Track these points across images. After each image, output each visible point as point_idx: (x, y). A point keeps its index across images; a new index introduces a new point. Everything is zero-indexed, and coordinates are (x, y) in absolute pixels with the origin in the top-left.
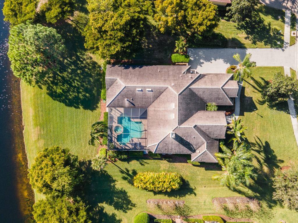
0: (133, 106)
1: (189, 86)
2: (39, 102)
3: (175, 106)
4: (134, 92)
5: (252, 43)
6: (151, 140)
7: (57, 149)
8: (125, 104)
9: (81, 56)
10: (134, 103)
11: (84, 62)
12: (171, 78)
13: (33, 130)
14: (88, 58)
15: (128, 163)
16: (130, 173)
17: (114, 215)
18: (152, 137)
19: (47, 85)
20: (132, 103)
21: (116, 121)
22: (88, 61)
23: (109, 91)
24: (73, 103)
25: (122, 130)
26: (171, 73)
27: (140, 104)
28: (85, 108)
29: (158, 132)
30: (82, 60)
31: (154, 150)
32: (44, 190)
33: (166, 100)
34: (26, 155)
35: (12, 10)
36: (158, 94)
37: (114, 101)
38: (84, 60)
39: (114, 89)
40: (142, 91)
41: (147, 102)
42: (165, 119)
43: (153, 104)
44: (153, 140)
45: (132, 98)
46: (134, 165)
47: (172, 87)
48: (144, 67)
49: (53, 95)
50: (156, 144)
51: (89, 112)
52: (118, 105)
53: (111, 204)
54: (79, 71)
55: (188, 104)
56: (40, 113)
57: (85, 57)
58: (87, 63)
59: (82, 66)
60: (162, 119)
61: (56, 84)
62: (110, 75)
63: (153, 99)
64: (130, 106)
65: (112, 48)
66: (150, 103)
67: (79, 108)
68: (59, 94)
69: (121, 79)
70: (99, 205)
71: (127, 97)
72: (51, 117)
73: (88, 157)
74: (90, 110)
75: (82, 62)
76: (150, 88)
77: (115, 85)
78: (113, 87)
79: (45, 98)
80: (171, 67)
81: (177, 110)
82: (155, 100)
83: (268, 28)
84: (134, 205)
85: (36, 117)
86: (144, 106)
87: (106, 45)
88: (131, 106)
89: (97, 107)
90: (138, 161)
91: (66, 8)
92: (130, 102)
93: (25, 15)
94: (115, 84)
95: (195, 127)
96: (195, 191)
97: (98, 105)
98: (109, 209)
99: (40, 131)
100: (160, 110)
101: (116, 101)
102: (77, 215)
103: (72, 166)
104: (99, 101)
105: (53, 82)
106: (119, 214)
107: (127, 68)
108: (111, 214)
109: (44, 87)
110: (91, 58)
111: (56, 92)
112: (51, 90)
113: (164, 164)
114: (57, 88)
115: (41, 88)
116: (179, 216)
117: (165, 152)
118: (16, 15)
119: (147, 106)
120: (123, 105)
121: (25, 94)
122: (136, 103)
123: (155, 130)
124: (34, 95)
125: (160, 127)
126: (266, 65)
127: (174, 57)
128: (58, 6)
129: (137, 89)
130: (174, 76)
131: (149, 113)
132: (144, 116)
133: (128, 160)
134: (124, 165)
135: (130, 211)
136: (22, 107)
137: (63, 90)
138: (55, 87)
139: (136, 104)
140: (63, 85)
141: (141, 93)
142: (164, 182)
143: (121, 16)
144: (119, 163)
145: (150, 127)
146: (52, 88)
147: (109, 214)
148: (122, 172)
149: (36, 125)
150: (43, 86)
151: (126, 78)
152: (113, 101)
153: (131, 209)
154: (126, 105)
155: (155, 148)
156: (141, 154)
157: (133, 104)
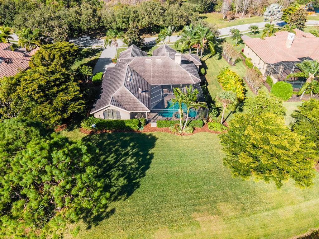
3: (149, 58)
4: (132, 84)
6: (186, 81)
8: (146, 96)
18: (183, 79)
27: (147, 87)
29: (177, 74)
31: (197, 79)
33: (142, 67)
40: (130, 79)
42: (162, 67)
43: (145, 79)
44: (186, 78)
50: (190, 76)
60: (163, 70)
64: (148, 93)
66: (145, 82)
71: (138, 91)
76: (128, 73)
77: (121, 99)
89: (150, 135)
92: (143, 92)
97: (148, 134)
104: (141, 133)
111: (123, 187)
112: (119, 194)
120: (148, 98)
123: (176, 77)
129: (128, 81)
137: (120, 176)
138: (113, 189)
141: (133, 80)
152: (142, 102)
154: (148, 96)
155: (195, 78)
157: (146, 91)
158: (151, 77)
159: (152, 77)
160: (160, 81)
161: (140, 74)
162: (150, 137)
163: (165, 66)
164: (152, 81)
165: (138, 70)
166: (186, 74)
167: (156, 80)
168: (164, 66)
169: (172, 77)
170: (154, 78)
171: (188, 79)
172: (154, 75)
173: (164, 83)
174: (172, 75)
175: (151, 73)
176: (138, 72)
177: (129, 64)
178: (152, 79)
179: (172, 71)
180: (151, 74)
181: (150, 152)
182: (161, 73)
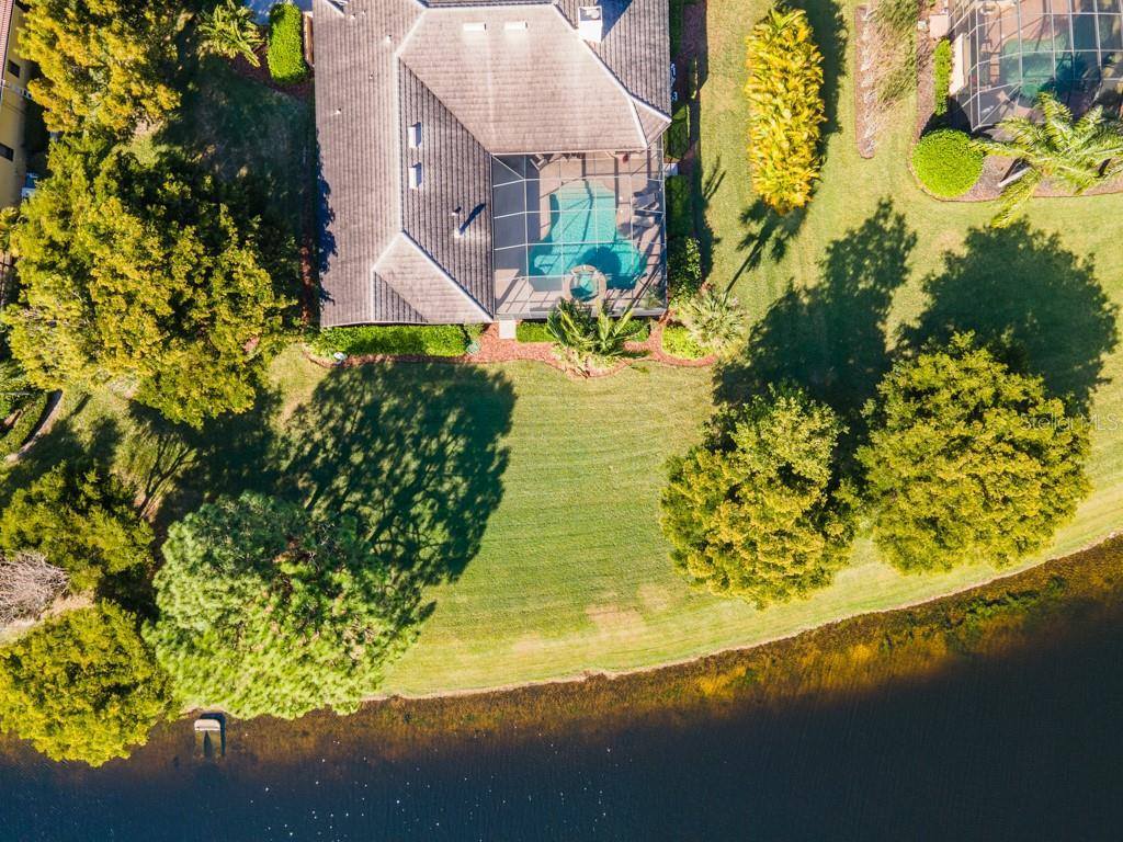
0: (483, 212)
2: (488, 614)
3: (474, 20)
4: (426, 201)
6: (617, 133)
7: (670, 502)
8: (478, 243)
9: (293, 452)
10: (472, 208)
11: (317, 436)
12: (362, 56)
13: (604, 636)
14: (302, 422)
15: (718, 241)
16: (756, 228)
17: (932, 286)
18: (606, 126)
19: (419, 584)
20: (472, 216)
22: (312, 420)
23: (426, 310)
26: (344, 61)
27: (477, 181)
28: (505, 427)
29: (585, 99)
30: (308, 448)
31: (657, 118)
32: (835, 529)
33: (453, 69)
34: (706, 661)
35: (100, 705)
36: (427, 104)
37: (468, 287)
38: (307, 437)
39: (419, 287)
40: (418, 167)
41: (465, 155)
42: (529, 67)
43: (470, 126)
44: (617, 121)
45: (450, 210)
46: (724, 215)
47: (396, 40)
48: (326, 175)
49: (455, 560)
50: (632, 108)
52: (484, 271)
53: (885, 301)
54: (357, 458)
56: (532, 606)
57: (296, 435)
58: (321, 425)
59: (335, 445)
60: (531, 83)
61: (413, 547)
62: (359, 303)
63: (453, 126)
64: (483, 223)
65: (245, 285)
66: (471, 143)
67: (505, 453)
68: (450, 534)
69: (371, 256)
70: (891, 345)
71: (450, 231)
72: (546, 562)
73: (699, 400)
74: (510, 406)
75: (317, 447)
76: (404, 130)
77: (402, 284)
78: (411, 289)
79: (468, 592)
80: (321, 67)
81: (489, 13)
82: (454, 120)
84: (885, 207)
85: (547, 623)
86: (482, 166)
87: (235, 310)
88: (483, 218)
89: (499, 376)
90: (711, 202)
92: (467, 223)
93: (119, 649)
94: (395, 285)
97: (492, 371)
98: (907, 305)
99: (606, 603)
100: (494, 96)
101: (468, 278)
104: (474, 368)
105: (406, 563)
106: (925, 263)
107: (329, 244)
108: (927, 298)
109: (428, 594)
110: (300, 410)
111: (445, 547)
112: (438, 567)
113: (714, 96)
114: (427, 544)
115: (431, 607)
118: (123, 691)
119: (482, 157)
120: (484, 252)
121: (455, 675)
122: (471, 197)
123: (579, 115)
124: (459, 635)
125: (564, 91)
127: (282, 64)
128: (80, 521)
129: (412, 184)
130: (356, 44)
131: (512, 148)
132: (525, 165)
133: (707, 242)
134: (728, 258)
135: (907, 221)
136: (510, 687)
137: (436, 518)
138: (424, 553)
139: (477, 200)
140: (414, 519)
141: (427, 171)
145: (567, 140)
146: (426, 563)
147: (925, 304)
148: (754, 261)
149: (582, 621)
150: (424, 603)
151: (369, 239)
152: (466, 291)
153: (900, 219)
154: (483, 237)
155: (651, 116)
156: (676, 185)
157: (478, 210)
158: (488, 115)
159: (492, 118)
160: (524, 138)
161: (450, 104)
162: (497, 385)
163: (539, 58)
164: (494, 137)
165: (437, 84)
166: (617, 101)
167: (509, 131)
168: (536, 60)
169: (566, 116)
170: (501, 124)
171: (623, 126)
172: (499, 106)
173: (536, 143)
174: (566, 104)
175: (491, 100)
176: (436, 91)
177: (400, 52)
178: (492, 125)
179: (565, 88)
180: (487, 103)
181: (500, 447)
182: (524, 96)
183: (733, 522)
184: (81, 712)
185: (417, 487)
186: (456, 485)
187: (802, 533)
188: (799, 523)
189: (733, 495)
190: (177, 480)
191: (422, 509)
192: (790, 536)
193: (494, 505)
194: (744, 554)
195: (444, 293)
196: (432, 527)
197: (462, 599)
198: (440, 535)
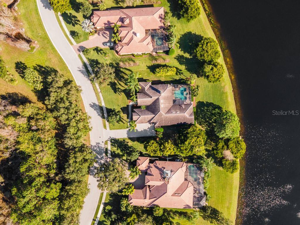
1: (155, 116)
2: (226, 104)
3: (161, 106)
4: (180, 111)
5: (125, 140)
7: (213, 82)
9: (207, 128)
11: (205, 125)
12: (163, 119)
13: (228, 90)
14: (204, 127)
15: (180, 78)
16: (178, 74)
17: (185, 53)
18: (170, 91)
19: (223, 112)
21: (187, 98)
22: (203, 125)
23: (192, 111)
24: (209, 104)
25: (184, 94)
26: (164, 122)
27: (177, 106)
28: (203, 102)
29: (168, 94)
30: (207, 126)
31: (168, 86)
32: (216, 64)
34: (230, 78)
35: (239, 144)
36: (169, 111)
38: (206, 126)
39: (190, 112)
40: (177, 112)
43: (171, 107)
45: (181, 109)
46: (177, 78)
47: (163, 115)
48: (176, 123)
49: (220, 108)
50: (168, 88)
51: (201, 101)
52: (187, 105)
53: (186, 57)
54: (208, 120)
55: (155, 107)
56: (225, 99)
57: (205, 127)
58: (204, 125)
59: (206, 123)
60: (166, 100)
61: (218, 113)
62: (192, 119)
64: (181, 105)
65: (192, 130)
67: (206, 102)
68: (216, 108)
69: (187, 117)
70: (192, 57)
71: (183, 109)
72: (219, 97)
73: (199, 80)
74: (200, 102)
75: (207, 125)
76: (173, 114)
79: (223, 106)
80: (163, 125)
81: (160, 104)
83: (118, 148)
84: (175, 58)
85: (227, 97)
87: (195, 131)
89: (197, 103)
91: (215, 148)
92: (182, 107)
93: (233, 142)
94: (190, 114)
95: (151, 97)
96: (147, 67)
98: (187, 55)
99: (224, 90)
101: (188, 107)
102: (201, 54)
103: (205, 76)
104: (196, 106)
105: (220, 114)
106: (182, 53)
107: (185, 123)
108: (186, 53)
109: (224, 111)
110: (202, 127)
111: (218, 109)
112: (220, 110)
113: (163, 79)
115: (226, 111)
116: (154, 55)
117: (163, 85)
118: (238, 142)
119: (174, 106)
120: (185, 105)
121: (233, 108)
122: (179, 106)
124: (229, 107)
125: (167, 96)
126: (118, 130)
127: (162, 130)
128: (219, 148)
129: (179, 113)
130: (162, 120)
132: (174, 101)
133: (180, 80)
134: (182, 77)
135: (177, 55)
136: (234, 101)
137: (215, 110)
138: (219, 112)
140: (215, 113)
142: (163, 71)
143: (189, 144)
144: (184, 78)
145: (171, 96)
146: (220, 111)
148: (182, 73)
149: (226, 93)
150: (225, 112)
151: (185, 118)
152: (190, 107)
153: (176, 56)
154: (183, 105)
156: (174, 83)
158: (170, 105)
166: (168, 90)
167: (171, 103)
168: (164, 99)
169: (169, 96)
171: (170, 89)
175: (168, 104)
177: (164, 114)
181: (205, 103)
183: (216, 75)
184: (240, 146)
185: (211, 113)
186: (211, 108)
187: (218, 68)
188: (216, 68)
189: (214, 75)
190: (211, 141)
191: (214, 112)
192: (218, 69)
193: (213, 104)
194: (220, 74)
195: (190, 109)
196: (216, 111)
197: (224, 107)
198: (217, 110)
